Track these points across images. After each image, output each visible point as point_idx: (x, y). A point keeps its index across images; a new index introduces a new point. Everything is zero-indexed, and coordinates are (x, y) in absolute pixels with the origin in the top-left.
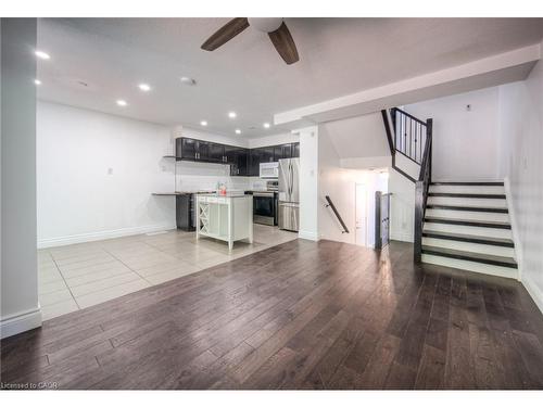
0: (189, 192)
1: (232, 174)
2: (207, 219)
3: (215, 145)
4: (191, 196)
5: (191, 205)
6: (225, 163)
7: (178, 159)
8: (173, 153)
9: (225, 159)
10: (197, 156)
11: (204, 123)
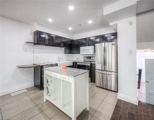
0: (41, 65)
1: (65, 53)
2: (52, 88)
3: (57, 37)
4: (42, 67)
5: (42, 73)
6: (62, 47)
7: (35, 44)
8: (32, 40)
9: (62, 44)
10: (47, 42)
11: (50, 20)
